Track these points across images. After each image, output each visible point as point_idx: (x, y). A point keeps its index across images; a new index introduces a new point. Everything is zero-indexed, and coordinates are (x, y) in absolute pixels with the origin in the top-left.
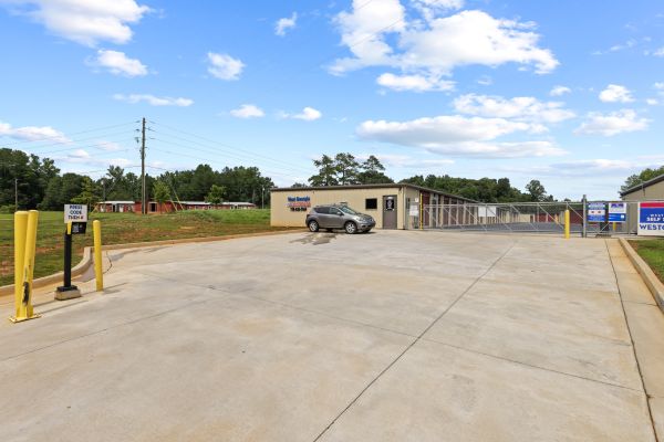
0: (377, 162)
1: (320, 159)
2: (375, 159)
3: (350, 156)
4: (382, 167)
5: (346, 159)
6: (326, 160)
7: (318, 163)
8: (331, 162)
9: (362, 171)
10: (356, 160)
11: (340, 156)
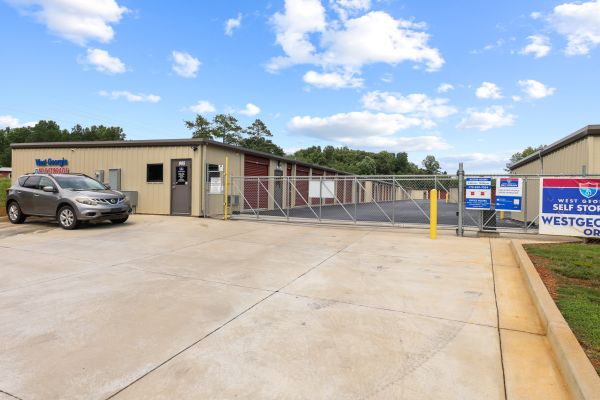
0: (264, 128)
1: (194, 120)
2: (262, 124)
3: (231, 119)
4: (269, 133)
5: (226, 122)
6: (201, 121)
7: (190, 125)
8: (207, 124)
9: (246, 136)
10: (238, 124)
11: (221, 119)
